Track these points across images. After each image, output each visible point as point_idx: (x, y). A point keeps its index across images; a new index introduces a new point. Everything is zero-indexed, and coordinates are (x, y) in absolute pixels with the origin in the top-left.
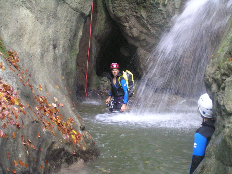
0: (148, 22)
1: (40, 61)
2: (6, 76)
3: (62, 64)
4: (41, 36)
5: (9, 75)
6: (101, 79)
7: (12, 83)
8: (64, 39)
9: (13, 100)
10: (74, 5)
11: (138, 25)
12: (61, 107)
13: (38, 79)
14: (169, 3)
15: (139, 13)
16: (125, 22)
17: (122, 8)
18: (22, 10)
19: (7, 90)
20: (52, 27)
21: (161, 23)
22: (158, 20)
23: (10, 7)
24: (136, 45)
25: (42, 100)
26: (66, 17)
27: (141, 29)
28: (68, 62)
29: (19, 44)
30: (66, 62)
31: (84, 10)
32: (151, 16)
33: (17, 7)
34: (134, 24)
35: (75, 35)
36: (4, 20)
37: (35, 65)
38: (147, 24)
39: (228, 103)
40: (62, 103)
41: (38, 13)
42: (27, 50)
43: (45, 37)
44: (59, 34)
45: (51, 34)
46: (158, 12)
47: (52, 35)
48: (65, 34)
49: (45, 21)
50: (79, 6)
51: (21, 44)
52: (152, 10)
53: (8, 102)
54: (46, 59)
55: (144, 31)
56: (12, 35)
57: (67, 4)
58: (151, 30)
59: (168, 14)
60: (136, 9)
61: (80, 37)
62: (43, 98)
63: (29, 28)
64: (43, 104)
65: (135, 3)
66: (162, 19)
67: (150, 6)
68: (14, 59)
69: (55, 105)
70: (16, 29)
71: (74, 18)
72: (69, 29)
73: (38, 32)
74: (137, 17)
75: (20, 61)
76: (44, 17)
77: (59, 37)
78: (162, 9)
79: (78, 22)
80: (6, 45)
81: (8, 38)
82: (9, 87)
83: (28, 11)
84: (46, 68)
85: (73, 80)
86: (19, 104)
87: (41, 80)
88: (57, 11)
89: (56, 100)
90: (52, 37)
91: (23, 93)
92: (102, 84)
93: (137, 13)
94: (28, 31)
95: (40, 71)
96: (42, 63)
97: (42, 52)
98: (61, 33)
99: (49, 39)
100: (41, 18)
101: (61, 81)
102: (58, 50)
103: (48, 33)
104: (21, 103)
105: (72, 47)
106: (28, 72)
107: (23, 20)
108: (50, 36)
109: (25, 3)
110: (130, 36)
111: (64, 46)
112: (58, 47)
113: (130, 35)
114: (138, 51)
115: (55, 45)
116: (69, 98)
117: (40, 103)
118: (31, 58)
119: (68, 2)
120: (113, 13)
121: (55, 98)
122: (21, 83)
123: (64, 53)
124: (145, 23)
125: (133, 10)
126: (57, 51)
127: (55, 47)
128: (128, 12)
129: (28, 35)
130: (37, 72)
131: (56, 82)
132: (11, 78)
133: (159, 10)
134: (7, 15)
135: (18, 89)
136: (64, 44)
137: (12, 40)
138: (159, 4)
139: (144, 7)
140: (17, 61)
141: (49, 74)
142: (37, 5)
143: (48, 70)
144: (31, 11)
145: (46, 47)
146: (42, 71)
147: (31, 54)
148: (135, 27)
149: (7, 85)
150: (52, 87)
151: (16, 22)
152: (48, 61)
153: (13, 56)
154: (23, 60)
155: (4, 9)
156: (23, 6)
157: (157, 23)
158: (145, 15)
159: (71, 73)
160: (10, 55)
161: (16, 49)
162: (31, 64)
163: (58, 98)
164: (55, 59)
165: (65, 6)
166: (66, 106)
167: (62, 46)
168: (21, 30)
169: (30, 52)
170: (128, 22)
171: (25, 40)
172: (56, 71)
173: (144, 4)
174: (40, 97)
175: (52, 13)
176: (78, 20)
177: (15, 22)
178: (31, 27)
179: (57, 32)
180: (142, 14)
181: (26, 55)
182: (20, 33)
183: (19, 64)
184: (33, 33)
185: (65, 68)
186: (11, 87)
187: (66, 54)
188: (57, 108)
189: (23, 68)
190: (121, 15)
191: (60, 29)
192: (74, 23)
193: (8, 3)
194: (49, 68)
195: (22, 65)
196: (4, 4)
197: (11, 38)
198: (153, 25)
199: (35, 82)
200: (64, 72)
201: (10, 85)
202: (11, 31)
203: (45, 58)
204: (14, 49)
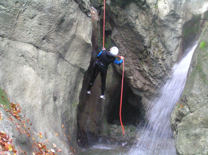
0: (150, 75)
1: (41, 112)
2: (3, 125)
3: (62, 114)
4: (42, 90)
5: (6, 125)
6: (112, 126)
7: (8, 132)
8: (64, 91)
9: (7, 146)
10: (73, 62)
11: (141, 78)
12: (59, 153)
13: (39, 127)
14: (167, 58)
15: (141, 67)
16: (130, 76)
17: (126, 63)
18: (26, 67)
19: (3, 137)
20: (52, 81)
21: (161, 75)
22: (159, 73)
23: (15, 65)
24: (140, 96)
25: (41, 146)
26: (66, 72)
27: (144, 81)
28: (68, 112)
29: (22, 97)
30: (66, 112)
31: (83, 66)
32: (152, 69)
33: (21, 65)
34: (137, 77)
35: (75, 88)
36: (9, 76)
37: (36, 115)
38: (149, 76)
39: (180, 147)
40: (61, 148)
41: (40, 70)
42: (29, 102)
43: (46, 90)
44: (59, 88)
45: (51, 87)
46: (158, 66)
47: (52, 89)
48: (65, 87)
49: (46, 76)
50: (78, 63)
51: (23, 97)
52: (153, 64)
53: (2, 149)
54: (47, 109)
55: (147, 83)
56: (16, 89)
57: (67, 61)
58: (153, 82)
59: (167, 67)
60: (138, 64)
61: (80, 89)
62: (42, 144)
63: (31, 83)
64: (42, 150)
65: (137, 59)
66: (162, 72)
67: (151, 60)
68: (16, 110)
69: (53, 151)
70: (20, 84)
71: (74, 74)
72: (68, 83)
73: (39, 86)
74: (140, 71)
75: (21, 112)
76: (45, 73)
77: (59, 91)
78: (161, 63)
79: (77, 77)
80: (10, 98)
81: (12, 92)
82: (6, 135)
83: (31, 68)
84: (46, 118)
85: (73, 128)
86: (13, 150)
87: (41, 129)
88: (57, 67)
89: (55, 146)
90: (52, 90)
91: (18, 140)
92: (112, 130)
93: (140, 67)
94: (31, 86)
95: (41, 120)
96: (43, 113)
97: (43, 104)
98: (61, 86)
99: (50, 92)
100: (42, 74)
101: (60, 129)
102: (59, 101)
103: (49, 87)
104: (15, 150)
105: (72, 98)
106: (29, 121)
107: (26, 76)
108: (51, 89)
109: (28, 62)
110: (135, 88)
111: (64, 98)
112: (58, 99)
113: (135, 86)
114: (143, 100)
115: (55, 97)
116: (67, 144)
117: (39, 149)
118: (32, 109)
119: (68, 60)
120: (119, 68)
121: (53, 144)
122: (17, 131)
123: (64, 104)
124: (147, 75)
125: (136, 65)
126: (57, 103)
127: (55, 99)
128: (132, 67)
129: (30, 89)
130: (38, 122)
131: (56, 130)
132: (7, 127)
133: (159, 64)
134: (12, 72)
135: (13, 136)
136: (64, 96)
137: (16, 93)
138: (159, 58)
139: (146, 62)
140: (19, 112)
141: (49, 123)
142: (38, 63)
143: (49, 119)
144: (34, 69)
145: (47, 99)
146: (43, 120)
147: (33, 106)
148: (139, 80)
149: (3, 133)
150: (51, 134)
151: (20, 78)
152: (49, 111)
153: (15, 108)
154: (25, 111)
155: (9, 67)
156: (26, 64)
157: (158, 75)
158: (147, 69)
159: (71, 121)
160: (12, 107)
161: (19, 101)
162: (32, 114)
163: (56, 144)
164: (55, 109)
165: (64, 63)
166: (64, 151)
167: (62, 98)
168: (24, 85)
169: (32, 104)
170: (133, 75)
171: (28, 93)
172: (56, 120)
173: (146, 59)
174: (40, 143)
175: (52, 69)
176: (78, 75)
177: (18, 78)
178: (33, 82)
179: (57, 85)
180: (144, 68)
181: (28, 106)
182: (23, 87)
183: (21, 115)
184: (35, 88)
185: (66, 118)
186: (7, 135)
187: (66, 105)
188: (55, 154)
189: (24, 118)
190: (126, 70)
191: (60, 83)
192: (74, 78)
193: (13, 62)
194: (50, 118)
195: (24, 115)
196: (9, 63)
197: (15, 92)
198: (154, 77)
199: (36, 130)
200: (64, 121)
201: (6, 133)
202: (14, 86)
203: (45, 109)
204: (18, 101)
